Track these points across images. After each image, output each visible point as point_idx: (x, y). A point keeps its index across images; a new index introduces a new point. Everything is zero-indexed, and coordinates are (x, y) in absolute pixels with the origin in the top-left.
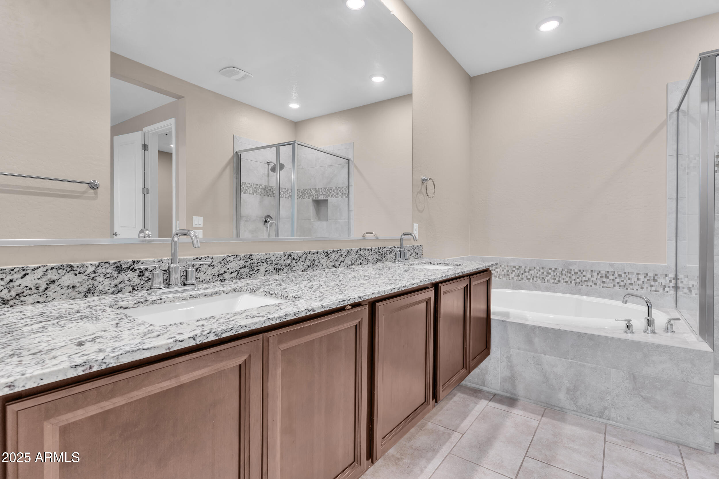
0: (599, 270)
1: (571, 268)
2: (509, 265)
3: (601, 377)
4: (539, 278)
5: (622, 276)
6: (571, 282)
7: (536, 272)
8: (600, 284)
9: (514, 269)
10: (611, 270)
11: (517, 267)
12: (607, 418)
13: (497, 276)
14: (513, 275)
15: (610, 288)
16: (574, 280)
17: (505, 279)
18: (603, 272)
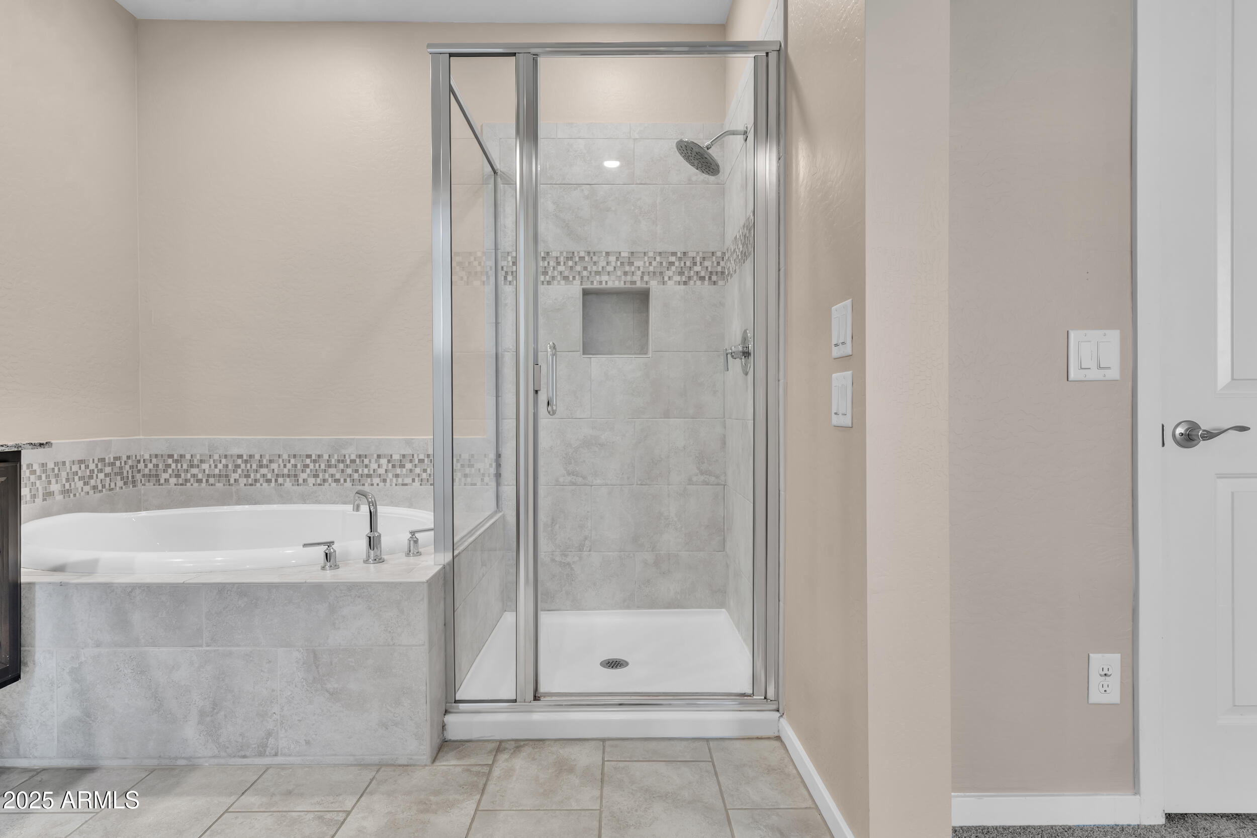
0: (390, 453)
1: (344, 452)
2: (229, 453)
3: (262, 671)
4: (289, 476)
5: (424, 462)
6: (345, 481)
7: (282, 465)
8: (391, 480)
9: (239, 461)
10: (408, 451)
11: (245, 458)
12: (273, 752)
13: (204, 481)
14: (236, 476)
15: (406, 485)
16: (350, 476)
17: (221, 485)
18: (396, 457)
